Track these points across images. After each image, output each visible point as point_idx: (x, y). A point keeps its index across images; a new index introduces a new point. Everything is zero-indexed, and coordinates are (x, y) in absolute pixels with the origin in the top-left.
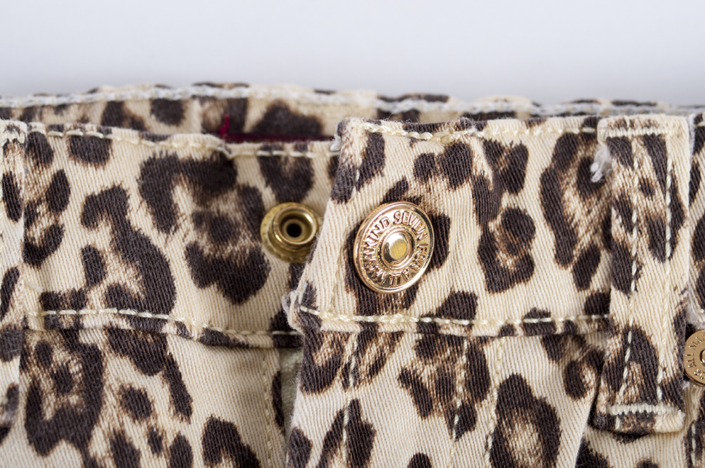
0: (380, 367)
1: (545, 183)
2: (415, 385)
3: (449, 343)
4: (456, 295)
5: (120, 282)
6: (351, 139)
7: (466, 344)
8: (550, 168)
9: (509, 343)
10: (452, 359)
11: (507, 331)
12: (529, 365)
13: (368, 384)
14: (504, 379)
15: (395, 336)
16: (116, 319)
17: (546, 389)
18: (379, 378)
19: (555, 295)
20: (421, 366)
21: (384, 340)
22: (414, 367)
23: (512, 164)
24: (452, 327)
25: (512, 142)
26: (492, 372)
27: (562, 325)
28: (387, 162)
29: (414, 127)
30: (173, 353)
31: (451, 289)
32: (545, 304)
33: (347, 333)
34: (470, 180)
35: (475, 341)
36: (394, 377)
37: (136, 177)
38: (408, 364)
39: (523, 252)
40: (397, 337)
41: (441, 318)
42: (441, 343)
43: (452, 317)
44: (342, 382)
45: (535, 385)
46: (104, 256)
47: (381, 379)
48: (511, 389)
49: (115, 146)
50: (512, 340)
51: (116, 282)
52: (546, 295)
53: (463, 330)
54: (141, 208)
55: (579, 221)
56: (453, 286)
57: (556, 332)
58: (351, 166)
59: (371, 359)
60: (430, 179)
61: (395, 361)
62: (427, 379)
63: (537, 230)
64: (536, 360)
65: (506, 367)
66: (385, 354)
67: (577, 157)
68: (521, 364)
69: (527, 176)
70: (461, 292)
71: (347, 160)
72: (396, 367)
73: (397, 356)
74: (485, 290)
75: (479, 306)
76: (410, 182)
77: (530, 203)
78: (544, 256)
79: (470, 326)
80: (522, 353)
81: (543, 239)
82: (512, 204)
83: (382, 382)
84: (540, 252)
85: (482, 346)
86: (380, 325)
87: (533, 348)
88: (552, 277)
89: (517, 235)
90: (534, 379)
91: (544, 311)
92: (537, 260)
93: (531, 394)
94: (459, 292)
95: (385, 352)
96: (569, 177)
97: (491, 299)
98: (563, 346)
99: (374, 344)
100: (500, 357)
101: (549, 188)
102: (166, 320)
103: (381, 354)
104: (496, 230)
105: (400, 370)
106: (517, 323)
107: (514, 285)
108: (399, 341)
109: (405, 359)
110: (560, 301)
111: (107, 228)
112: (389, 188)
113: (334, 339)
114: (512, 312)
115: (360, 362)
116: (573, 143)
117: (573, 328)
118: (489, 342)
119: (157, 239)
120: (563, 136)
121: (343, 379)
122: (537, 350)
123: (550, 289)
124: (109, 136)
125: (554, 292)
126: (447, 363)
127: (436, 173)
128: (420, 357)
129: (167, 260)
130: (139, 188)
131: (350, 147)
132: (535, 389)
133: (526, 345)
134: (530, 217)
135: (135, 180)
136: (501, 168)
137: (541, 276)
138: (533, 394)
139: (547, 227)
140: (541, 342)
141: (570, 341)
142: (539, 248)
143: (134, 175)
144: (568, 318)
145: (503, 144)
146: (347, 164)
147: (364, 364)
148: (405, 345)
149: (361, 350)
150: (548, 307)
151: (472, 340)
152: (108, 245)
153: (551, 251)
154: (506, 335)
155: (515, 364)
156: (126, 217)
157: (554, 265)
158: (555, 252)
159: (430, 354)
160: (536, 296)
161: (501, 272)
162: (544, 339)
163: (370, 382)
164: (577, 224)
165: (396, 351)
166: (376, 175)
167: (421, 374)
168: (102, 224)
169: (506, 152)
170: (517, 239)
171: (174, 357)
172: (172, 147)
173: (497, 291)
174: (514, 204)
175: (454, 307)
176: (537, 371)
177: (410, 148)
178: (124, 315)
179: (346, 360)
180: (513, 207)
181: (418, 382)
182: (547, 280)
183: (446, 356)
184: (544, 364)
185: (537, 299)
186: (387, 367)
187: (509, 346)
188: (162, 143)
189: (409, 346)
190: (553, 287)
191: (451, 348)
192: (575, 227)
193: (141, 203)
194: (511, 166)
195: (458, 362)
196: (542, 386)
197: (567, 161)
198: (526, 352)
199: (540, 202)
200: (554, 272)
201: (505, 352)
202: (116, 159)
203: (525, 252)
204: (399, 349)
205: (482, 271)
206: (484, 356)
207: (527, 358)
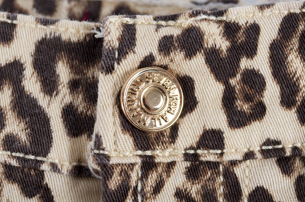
0: (161, 188)
1: (273, 50)
2: (187, 199)
3: (209, 168)
4: (207, 132)
5: (14, 133)
6: (109, 30)
7: (221, 168)
8: (277, 39)
9: (253, 164)
10: (212, 179)
11: (249, 155)
12: (268, 179)
13: (153, 200)
14: (252, 190)
15: (171, 165)
16: (9, 159)
17: (283, 196)
18: (160, 196)
19: (282, 128)
20: (190, 185)
21: (162, 169)
22: (185, 187)
23: (247, 37)
24: (209, 155)
25: (247, 22)
26: (243, 186)
27: (290, 150)
28: (137, 43)
29: (161, 17)
30: (48, 183)
31: (204, 128)
32: (276, 135)
33: (132, 164)
34: (202, 51)
35: (228, 165)
36: (172, 194)
37: (31, 53)
38: (180, 185)
39: (257, 100)
40: (172, 166)
41: (200, 149)
42: (203, 168)
43: (208, 148)
44: (133, 200)
45: (274, 193)
46: (5, 112)
47: (162, 196)
48: (257, 197)
49: (18, 29)
50: (255, 162)
51: (11, 132)
52: (276, 129)
53: (216, 157)
54: (33, 77)
55: (300, 76)
56: (205, 125)
57: (286, 155)
58: (111, 48)
59: (153, 182)
60: (171, 53)
61: (171, 183)
62: (195, 195)
63: (267, 84)
64: (273, 175)
65: (252, 182)
66: (163, 179)
67: (298, 30)
68: (262, 178)
69: (259, 46)
70: (211, 129)
71: (107, 44)
72: (172, 187)
73: (172, 179)
74: (228, 127)
75: (226, 139)
76: (156, 56)
77: (262, 65)
78: (272, 102)
79: (222, 154)
80: (263, 171)
81: (272, 90)
82: (249, 66)
83: (163, 198)
84: (270, 99)
85: (233, 168)
86: (156, 156)
87: (270, 166)
88: (279, 116)
89: (253, 88)
90: (273, 189)
91: (275, 140)
92: (268, 105)
93: (272, 200)
94: (209, 129)
95: (164, 177)
96: (292, 45)
97: (233, 133)
98: (293, 164)
99: (155, 172)
100: (248, 175)
101: (276, 54)
102: (44, 162)
103: (160, 178)
104: (237, 84)
105: (175, 189)
106: (256, 149)
107: (251, 123)
108: (173, 169)
109: (178, 181)
110: (287, 133)
111: (9, 91)
112: (140, 61)
113: (122, 170)
114: (251, 142)
115: (145, 185)
116: (296, 20)
117: (299, 152)
118: (238, 165)
119: (42, 100)
120: (288, 15)
121: (133, 198)
122: (274, 168)
123: (278, 124)
124: (15, 22)
125: (282, 126)
126: (208, 182)
127: (175, 48)
128: (189, 179)
129: (49, 117)
130: (33, 61)
131: (108, 36)
132: (275, 196)
133: (265, 165)
134: (262, 75)
135: (31, 55)
136: (240, 41)
137: (271, 115)
138: (274, 199)
139: (274, 82)
140: (276, 163)
141: (298, 161)
142: (269, 96)
143: (30, 52)
144: (295, 145)
145: (240, 24)
146: (107, 47)
147: (148, 186)
148: (177, 171)
149: (144, 176)
150: (278, 137)
151: (225, 164)
152: (9, 104)
153: (278, 98)
154: (249, 159)
155: (258, 179)
156: (22, 84)
157: (280, 108)
158: (280, 98)
159: (196, 176)
160: (269, 129)
161: (238, 114)
162: (278, 160)
163: (155, 198)
164: (298, 78)
165: (171, 176)
166: (129, 53)
167: (190, 191)
168: (6, 88)
169: (242, 29)
170: (253, 90)
171: (48, 185)
172: (58, 30)
173: (236, 127)
174: (251, 66)
175: (208, 140)
176: (275, 183)
177: (156, 33)
178: (15, 157)
179: (133, 184)
180: (250, 68)
181: (189, 197)
182: (275, 118)
183: (208, 177)
184: (279, 177)
185: (270, 132)
186: (165, 187)
187: (253, 166)
188: (52, 27)
189: (180, 171)
190: (280, 122)
191: (211, 171)
192: (297, 80)
193: (33, 73)
194: (247, 39)
195: (217, 181)
196: (279, 194)
197: (290, 34)
198: (265, 170)
199: (269, 64)
200: (280, 112)
201: (250, 170)
202: (18, 39)
203: (258, 100)
204: (173, 174)
205: (224, 114)
206: (235, 175)
207: (267, 174)
